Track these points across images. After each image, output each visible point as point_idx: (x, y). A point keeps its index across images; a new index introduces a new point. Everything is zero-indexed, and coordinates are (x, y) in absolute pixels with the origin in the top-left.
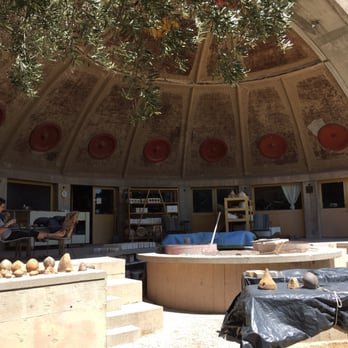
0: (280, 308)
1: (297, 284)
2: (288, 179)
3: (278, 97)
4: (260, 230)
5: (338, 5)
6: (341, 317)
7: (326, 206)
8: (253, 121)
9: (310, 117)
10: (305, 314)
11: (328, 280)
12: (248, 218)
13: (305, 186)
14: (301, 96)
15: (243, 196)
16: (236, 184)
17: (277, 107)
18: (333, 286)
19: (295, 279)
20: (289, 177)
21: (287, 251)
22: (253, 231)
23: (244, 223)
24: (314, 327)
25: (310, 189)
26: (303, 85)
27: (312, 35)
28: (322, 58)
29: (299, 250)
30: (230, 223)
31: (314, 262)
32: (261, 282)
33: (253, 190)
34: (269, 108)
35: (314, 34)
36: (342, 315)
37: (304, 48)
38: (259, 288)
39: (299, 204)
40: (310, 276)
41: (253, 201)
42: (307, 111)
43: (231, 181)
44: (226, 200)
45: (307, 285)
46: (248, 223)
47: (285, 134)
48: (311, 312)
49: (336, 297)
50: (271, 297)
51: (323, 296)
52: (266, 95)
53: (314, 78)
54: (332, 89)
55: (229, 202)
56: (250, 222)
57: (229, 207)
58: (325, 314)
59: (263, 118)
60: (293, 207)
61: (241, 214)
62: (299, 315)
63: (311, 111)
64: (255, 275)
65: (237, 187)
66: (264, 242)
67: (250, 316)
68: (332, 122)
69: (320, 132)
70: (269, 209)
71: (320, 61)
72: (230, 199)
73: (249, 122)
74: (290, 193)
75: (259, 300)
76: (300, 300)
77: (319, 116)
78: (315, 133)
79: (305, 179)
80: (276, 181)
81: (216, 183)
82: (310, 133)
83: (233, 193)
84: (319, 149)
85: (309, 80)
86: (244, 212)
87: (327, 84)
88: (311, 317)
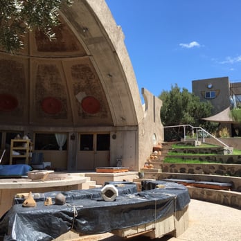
0: (36, 220)
1: (51, 202)
2: (60, 129)
3: (58, 73)
4: (36, 164)
5: (100, 22)
6: (76, 223)
7: (82, 149)
8: (39, 86)
9: (78, 90)
10: (53, 223)
11: (74, 198)
12: (28, 155)
13: (70, 135)
14: (73, 75)
15: (26, 139)
16: (22, 129)
17: (56, 79)
18: (75, 202)
19: (50, 199)
20: (60, 128)
21: (51, 179)
22: (30, 165)
23: (25, 158)
24: (57, 232)
25: (73, 138)
26: (75, 68)
27: (83, 37)
28: (88, 54)
29: (60, 178)
30: (13, 158)
31: (67, 186)
32: (25, 202)
33: (34, 135)
34: (51, 79)
35: (85, 36)
36: (77, 222)
37: (78, 44)
38: (23, 206)
39: (65, 147)
40: (61, 196)
41: (34, 143)
42: (76, 85)
43: (18, 127)
44: (12, 141)
45: (58, 202)
46: (27, 159)
47: (60, 99)
48: (57, 221)
49: (74, 210)
50: (30, 212)
51: (66, 209)
52: (50, 70)
53: (82, 65)
54: (93, 74)
55: (14, 142)
56: (29, 158)
57: (14, 146)
58: (66, 222)
59: (47, 85)
60: (61, 148)
61: (23, 152)
62: (48, 224)
63: (79, 86)
64: (23, 197)
65: (23, 132)
66: (37, 172)
67: (12, 227)
68: (90, 95)
69: (83, 101)
70: (45, 149)
71: (86, 55)
72: (15, 140)
73: (36, 86)
74: (60, 139)
75: (20, 215)
76: (51, 213)
77: (83, 91)
78: (80, 101)
79: (71, 130)
80: (52, 130)
81: (7, 127)
82: (77, 100)
83: (18, 136)
84: (81, 112)
85: (79, 66)
86: (25, 151)
87: (90, 71)
88: (56, 225)
